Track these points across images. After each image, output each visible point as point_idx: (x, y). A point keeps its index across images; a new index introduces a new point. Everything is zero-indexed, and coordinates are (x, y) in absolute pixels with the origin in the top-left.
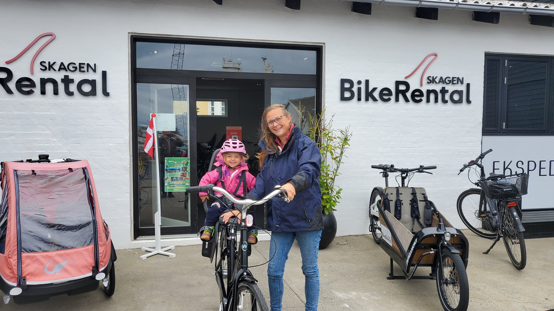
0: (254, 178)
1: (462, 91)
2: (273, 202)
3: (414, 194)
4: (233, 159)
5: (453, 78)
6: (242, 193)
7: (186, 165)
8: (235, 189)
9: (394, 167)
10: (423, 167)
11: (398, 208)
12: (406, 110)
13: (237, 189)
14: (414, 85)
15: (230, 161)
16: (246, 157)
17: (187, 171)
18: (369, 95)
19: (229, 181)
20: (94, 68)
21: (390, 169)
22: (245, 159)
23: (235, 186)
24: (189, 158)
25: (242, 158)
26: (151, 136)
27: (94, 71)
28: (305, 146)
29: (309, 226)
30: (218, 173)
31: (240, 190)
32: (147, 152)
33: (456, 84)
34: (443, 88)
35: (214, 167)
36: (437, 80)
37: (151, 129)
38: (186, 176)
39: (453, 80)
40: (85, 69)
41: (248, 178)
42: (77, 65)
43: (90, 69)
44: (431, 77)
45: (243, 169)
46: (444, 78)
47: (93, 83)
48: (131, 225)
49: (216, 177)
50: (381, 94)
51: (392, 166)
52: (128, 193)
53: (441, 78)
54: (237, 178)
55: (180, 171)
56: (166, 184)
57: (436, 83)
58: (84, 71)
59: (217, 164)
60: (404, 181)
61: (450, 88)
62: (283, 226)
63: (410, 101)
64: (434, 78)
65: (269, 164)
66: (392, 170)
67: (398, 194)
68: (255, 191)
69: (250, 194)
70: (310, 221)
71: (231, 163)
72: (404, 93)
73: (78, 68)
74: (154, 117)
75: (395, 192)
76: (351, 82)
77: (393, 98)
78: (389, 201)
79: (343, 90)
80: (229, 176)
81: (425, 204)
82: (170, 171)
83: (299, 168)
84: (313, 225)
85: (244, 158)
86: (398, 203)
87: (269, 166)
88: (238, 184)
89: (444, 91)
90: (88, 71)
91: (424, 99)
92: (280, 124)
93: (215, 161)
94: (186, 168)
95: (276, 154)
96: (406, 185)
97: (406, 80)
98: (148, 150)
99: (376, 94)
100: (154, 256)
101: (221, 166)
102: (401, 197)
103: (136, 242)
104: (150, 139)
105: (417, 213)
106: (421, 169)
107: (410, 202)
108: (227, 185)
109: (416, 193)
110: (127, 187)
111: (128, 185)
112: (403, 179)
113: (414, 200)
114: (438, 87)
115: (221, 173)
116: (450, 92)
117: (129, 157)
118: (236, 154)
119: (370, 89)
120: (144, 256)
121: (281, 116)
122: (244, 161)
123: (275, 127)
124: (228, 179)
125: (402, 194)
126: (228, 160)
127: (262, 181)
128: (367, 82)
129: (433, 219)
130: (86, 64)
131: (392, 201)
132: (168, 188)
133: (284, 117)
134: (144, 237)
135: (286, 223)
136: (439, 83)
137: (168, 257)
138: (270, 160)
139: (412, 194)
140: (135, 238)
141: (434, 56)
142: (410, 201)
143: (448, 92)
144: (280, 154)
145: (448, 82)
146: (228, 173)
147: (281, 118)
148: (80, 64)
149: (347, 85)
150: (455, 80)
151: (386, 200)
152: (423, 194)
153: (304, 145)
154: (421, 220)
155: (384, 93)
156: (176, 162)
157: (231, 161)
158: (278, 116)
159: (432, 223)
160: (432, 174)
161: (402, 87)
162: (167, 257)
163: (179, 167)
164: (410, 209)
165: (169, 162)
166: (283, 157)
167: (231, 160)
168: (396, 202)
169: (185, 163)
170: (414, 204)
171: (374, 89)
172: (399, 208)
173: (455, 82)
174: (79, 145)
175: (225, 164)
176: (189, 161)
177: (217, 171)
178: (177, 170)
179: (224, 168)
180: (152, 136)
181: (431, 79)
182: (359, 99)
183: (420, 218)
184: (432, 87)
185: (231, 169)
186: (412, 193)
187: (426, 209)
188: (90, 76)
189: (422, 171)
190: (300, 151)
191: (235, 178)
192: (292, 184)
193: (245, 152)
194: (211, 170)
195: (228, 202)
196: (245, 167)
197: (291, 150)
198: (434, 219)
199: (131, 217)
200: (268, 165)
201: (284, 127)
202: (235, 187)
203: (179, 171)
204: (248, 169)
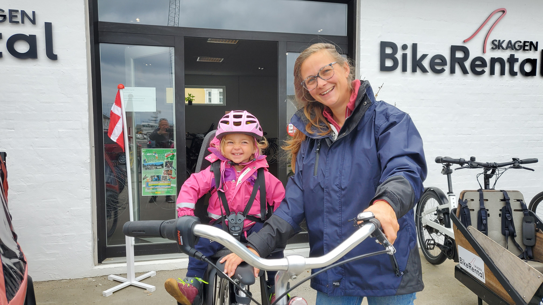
0: (279, 183)
1: (535, 60)
2: (325, 235)
3: (505, 199)
4: (237, 146)
5: (525, 42)
6: (258, 211)
7: (170, 159)
8: (246, 204)
9: (475, 160)
10: (518, 160)
11: (482, 222)
12: (463, 85)
13: (249, 205)
14: (475, 51)
15: (231, 152)
16: (263, 143)
17: (172, 167)
18: (417, 65)
19: (234, 189)
20: (32, 18)
21: (470, 164)
22: (263, 148)
23: (246, 198)
24: (176, 149)
25: (254, 144)
26: (119, 118)
27: (33, 22)
28: (392, 120)
29: (402, 284)
30: (213, 175)
31: (255, 205)
32: (115, 141)
33: (528, 50)
34: (512, 56)
35: (206, 164)
36: (504, 45)
37: (118, 107)
38: (171, 174)
39: (525, 46)
40: (19, 19)
41: (269, 182)
42: (7, 13)
43: (26, 20)
44: (496, 41)
45: (259, 165)
46: (513, 42)
47: (31, 40)
48: (94, 243)
49: (209, 182)
50: (432, 64)
51: (473, 159)
52: (88, 198)
53: (510, 42)
54: (249, 184)
55: (163, 167)
56: (143, 185)
57: (503, 48)
58: (18, 22)
59: (211, 158)
60: (489, 182)
61: (521, 56)
62: (348, 284)
63: (469, 73)
64: (501, 41)
65: (312, 159)
66: (474, 164)
67: (482, 200)
68: (287, 211)
69: (276, 217)
70: (402, 273)
71: (233, 154)
72: (461, 62)
73: (8, 16)
74: (122, 89)
75: (477, 197)
76: (393, 46)
77: (447, 68)
78: (469, 210)
79: (383, 57)
80: (234, 180)
81: (523, 216)
82: (149, 167)
83: (386, 167)
84: (410, 281)
85: (259, 145)
86: (483, 215)
87: (312, 162)
88: (250, 195)
89: (512, 60)
90: (23, 22)
91: (487, 70)
92: (330, 80)
93: (208, 153)
94: (171, 163)
95: (326, 140)
96: (491, 187)
97: (465, 45)
98: (117, 138)
99: (426, 63)
100: (125, 289)
101: (218, 161)
102: (487, 205)
103: (101, 267)
104: (119, 121)
105: (511, 228)
106: (516, 164)
107: (500, 212)
108: (230, 197)
109: (509, 199)
110: (87, 191)
111: (87, 188)
112: (487, 178)
113: (507, 210)
114: (505, 55)
115: (217, 174)
116: (520, 61)
117: (88, 148)
118: (244, 137)
119: (419, 56)
120: (109, 292)
121: (330, 65)
122: (260, 151)
123: (320, 88)
124: (232, 185)
125: (487, 200)
126: (227, 149)
127: (299, 192)
128: (415, 46)
129: (537, 238)
130: (20, 11)
131: (473, 210)
132: (146, 190)
133: (337, 67)
134: (113, 259)
135: (354, 279)
136: (507, 49)
137: (145, 291)
138: (313, 151)
139: (502, 200)
140: (100, 260)
141: (501, 13)
142: (500, 210)
143: (518, 62)
144: (336, 138)
145: (518, 48)
146: (231, 174)
147: (330, 68)
148: (11, 11)
149: (389, 51)
150: (527, 46)
151: (465, 210)
152: (518, 200)
153: (388, 119)
154: (518, 239)
155: (435, 61)
156: (156, 155)
157: (234, 151)
158: (325, 64)
159: (535, 244)
160: (533, 170)
161: (459, 55)
162: (143, 290)
163: (161, 161)
164: (501, 222)
165: (148, 154)
166: (342, 145)
167: (233, 148)
168: (479, 213)
169: (169, 156)
170: (507, 215)
171: (424, 56)
172: (484, 222)
173: (527, 48)
174: (14, 130)
175: (225, 158)
176: (175, 154)
177: (212, 171)
178: (159, 165)
179: (223, 166)
180: (121, 116)
181: (496, 43)
182: (404, 69)
183: (516, 236)
184: (498, 54)
185: (237, 167)
186: (502, 198)
187: (525, 223)
188: (27, 29)
189: (519, 165)
190: (381, 131)
191: (245, 183)
192: (388, 203)
193: (261, 134)
194: (200, 169)
195: (233, 229)
196: (262, 162)
197: (358, 129)
198: (539, 237)
199: (93, 231)
200: (310, 161)
201: (338, 85)
202: (246, 200)
203: (161, 167)
204: (268, 166)
